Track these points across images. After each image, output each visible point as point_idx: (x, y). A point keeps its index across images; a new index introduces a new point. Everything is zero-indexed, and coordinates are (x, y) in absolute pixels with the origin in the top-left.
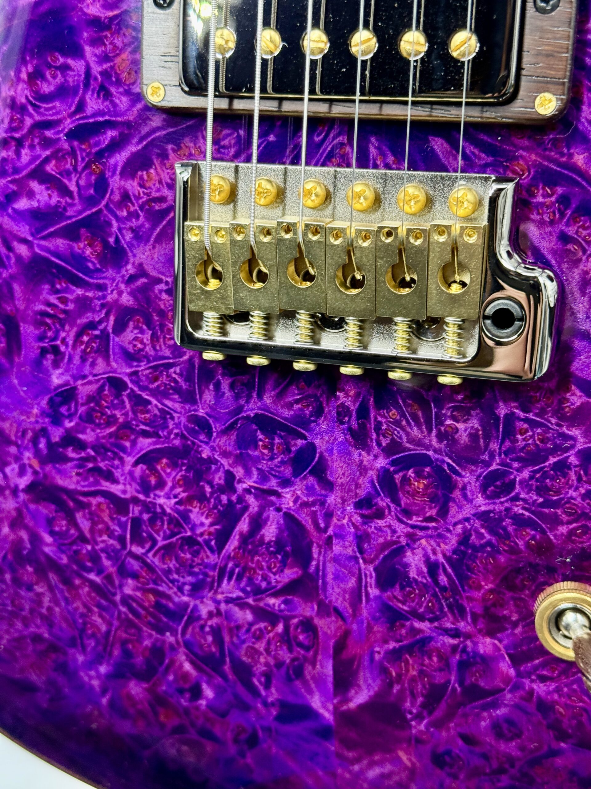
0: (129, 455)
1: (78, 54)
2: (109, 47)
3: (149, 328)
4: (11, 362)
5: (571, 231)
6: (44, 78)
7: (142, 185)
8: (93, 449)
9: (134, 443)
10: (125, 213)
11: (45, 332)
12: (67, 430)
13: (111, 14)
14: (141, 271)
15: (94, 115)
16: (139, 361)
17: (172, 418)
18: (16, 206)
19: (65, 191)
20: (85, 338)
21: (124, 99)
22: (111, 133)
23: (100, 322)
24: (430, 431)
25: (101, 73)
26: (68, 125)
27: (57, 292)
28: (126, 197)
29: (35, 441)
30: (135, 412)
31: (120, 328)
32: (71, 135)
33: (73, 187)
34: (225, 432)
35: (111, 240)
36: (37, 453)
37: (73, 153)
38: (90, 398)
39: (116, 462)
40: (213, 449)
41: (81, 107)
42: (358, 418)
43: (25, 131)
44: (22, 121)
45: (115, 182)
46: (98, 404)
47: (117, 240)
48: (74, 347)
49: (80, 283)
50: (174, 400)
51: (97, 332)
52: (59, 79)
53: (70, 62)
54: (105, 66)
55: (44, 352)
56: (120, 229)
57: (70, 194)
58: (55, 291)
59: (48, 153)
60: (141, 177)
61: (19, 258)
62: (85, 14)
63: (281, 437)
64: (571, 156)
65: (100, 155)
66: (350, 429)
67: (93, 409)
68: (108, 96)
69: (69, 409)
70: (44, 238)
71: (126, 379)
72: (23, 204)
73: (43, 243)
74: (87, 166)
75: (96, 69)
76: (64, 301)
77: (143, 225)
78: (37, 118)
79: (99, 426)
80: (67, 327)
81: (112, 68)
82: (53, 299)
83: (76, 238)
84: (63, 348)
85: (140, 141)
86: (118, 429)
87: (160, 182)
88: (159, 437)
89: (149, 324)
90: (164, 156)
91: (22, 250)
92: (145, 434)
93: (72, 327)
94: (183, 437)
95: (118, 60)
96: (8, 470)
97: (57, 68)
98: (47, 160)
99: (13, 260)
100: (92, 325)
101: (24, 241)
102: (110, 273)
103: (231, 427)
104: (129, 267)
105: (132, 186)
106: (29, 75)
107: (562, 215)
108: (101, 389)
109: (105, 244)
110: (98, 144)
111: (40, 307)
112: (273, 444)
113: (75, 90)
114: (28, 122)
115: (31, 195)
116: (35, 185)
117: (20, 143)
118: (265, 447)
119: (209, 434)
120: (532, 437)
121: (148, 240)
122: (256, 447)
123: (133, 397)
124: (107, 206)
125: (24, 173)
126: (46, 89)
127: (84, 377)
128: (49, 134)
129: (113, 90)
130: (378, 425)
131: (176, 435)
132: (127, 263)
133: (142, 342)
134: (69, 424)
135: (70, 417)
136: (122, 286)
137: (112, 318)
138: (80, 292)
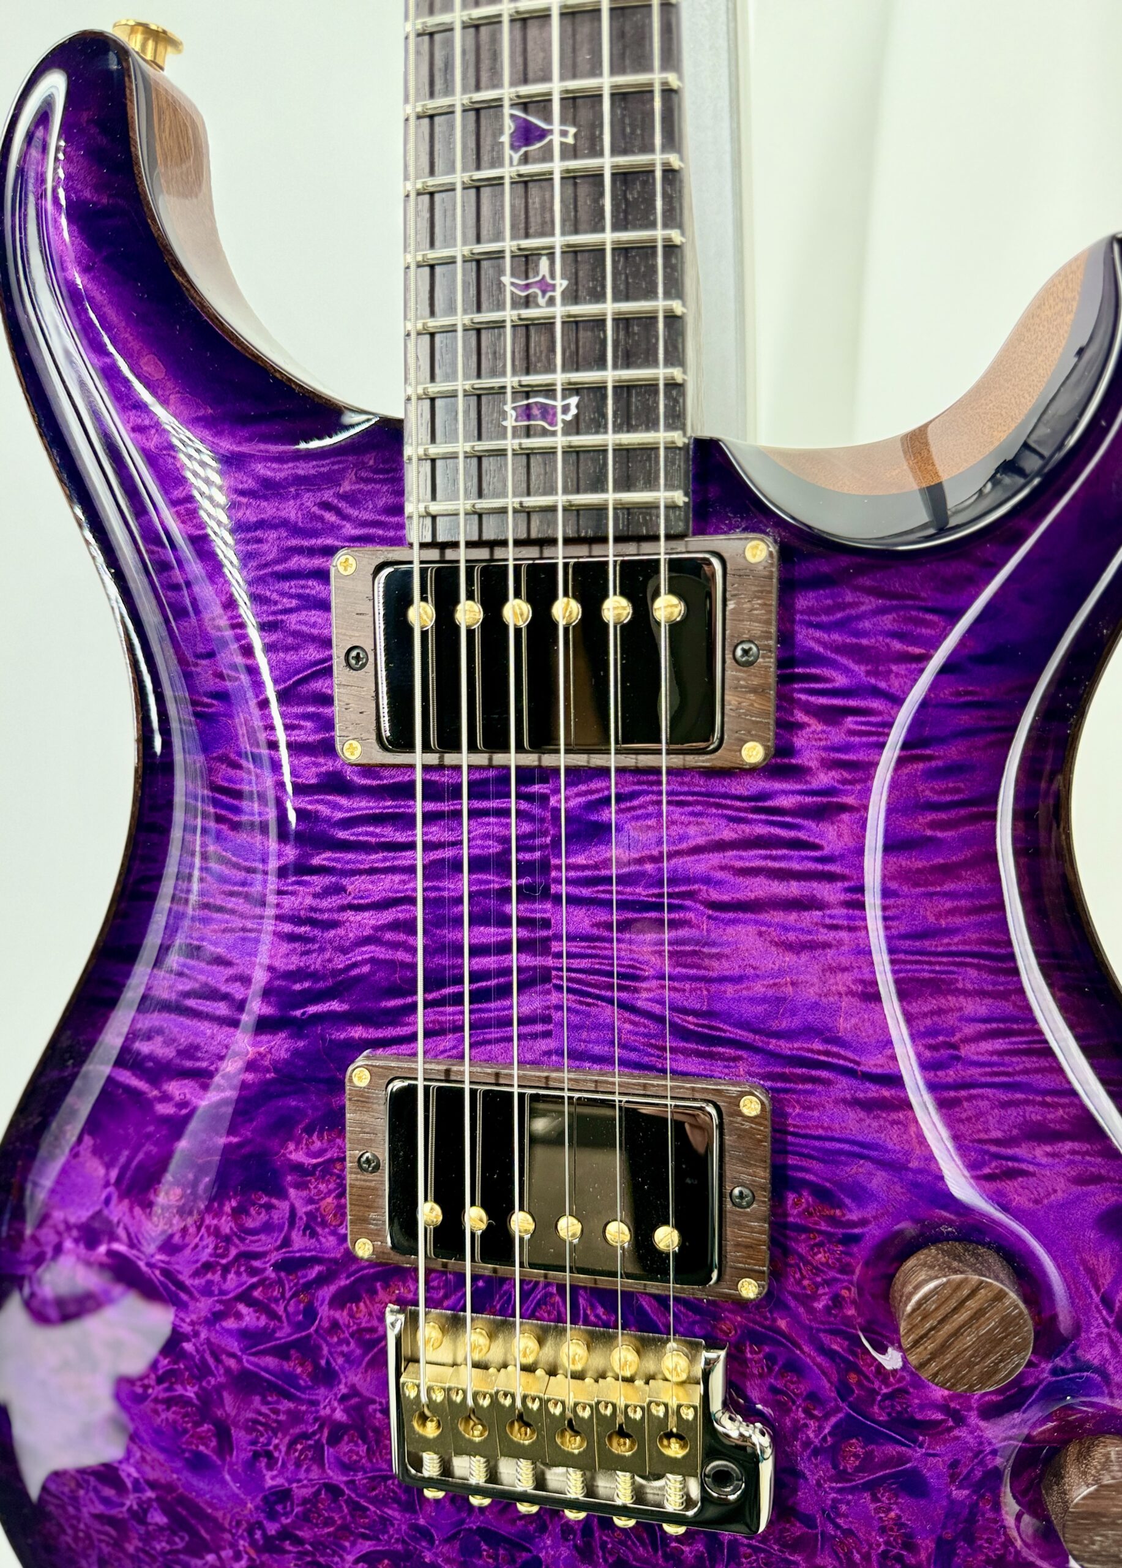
0: (349, 1553)
1: (283, 1195)
2: (314, 1191)
3: (364, 1442)
4: (223, 1460)
5: (779, 1385)
6: (248, 1214)
7: (352, 1315)
8: (311, 1544)
9: (353, 1544)
10: (335, 1339)
11: (257, 1438)
12: (283, 1526)
13: (314, 1161)
14: (354, 1391)
15: (300, 1251)
16: (356, 1471)
17: (393, 1525)
18: (224, 1324)
19: (273, 1315)
20: (299, 1447)
21: (331, 1238)
22: (317, 1269)
23: (314, 1433)
24: (656, 1551)
25: (306, 1213)
26: (275, 1257)
27: (268, 1403)
28: (335, 1325)
29: (250, 1531)
30: (353, 1516)
31: (334, 1440)
32: (277, 1266)
33: (280, 1310)
34: (447, 1540)
35: (323, 1362)
36: (253, 1543)
37: (280, 1282)
38: (305, 1501)
39: (336, 1559)
40: (436, 1555)
41: (287, 1242)
42: (583, 1536)
43: (231, 1258)
44: (227, 1249)
45: (324, 1311)
46: (315, 1505)
47: (328, 1362)
48: (288, 1453)
49: (290, 1397)
50: (394, 1509)
51: (311, 1442)
52: (264, 1217)
53: (274, 1201)
54: (309, 1208)
55: (256, 1455)
56: (330, 1352)
57: (279, 1319)
58: (265, 1402)
59: (255, 1280)
60: (351, 1309)
61: (228, 1370)
62: (290, 1160)
63: (505, 1549)
64: (774, 1320)
65: (308, 1287)
66: (575, 1546)
67: (310, 1510)
68: (314, 1234)
69: (285, 1508)
70: (254, 1354)
71: (342, 1486)
72: (230, 1324)
73: (252, 1358)
74: (295, 1295)
75: (302, 1210)
76: (276, 1412)
77: (352, 1352)
78: (243, 1248)
79: (317, 1525)
80: (280, 1435)
81: (317, 1209)
82: (264, 1409)
83: (286, 1357)
84: (276, 1454)
85: (348, 1277)
86: (337, 1530)
87: (370, 1314)
88: (379, 1540)
89: (365, 1440)
90: (373, 1293)
91: (232, 1363)
92: (365, 1537)
93: (284, 1436)
94: (404, 1542)
95: (323, 1204)
96: (223, 1554)
97: (261, 1206)
98: (254, 1287)
99: (222, 1371)
100: (305, 1436)
101: (232, 1355)
102: (322, 1391)
103: (454, 1537)
104: (342, 1386)
105: (342, 1316)
106: (233, 1209)
107: (770, 1369)
108: (317, 1493)
109: (316, 1365)
110: (305, 1276)
111: (250, 1415)
112: (497, 1555)
113: (280, 1228)
114: (233, 1252)
115: (239, 1316)
116: (242, 1308)
117: (226, 1270)
118: (489, 1556)
119: (431, 1541)
120: (756, 1561)
121: (360, 1364)
122: (481, 1556)
123: (350, 1501)
124: (316, 1331)
125: (231, 1295)
126: (250, 1224)
127: (299, 1481)
128: (257, 1264)
129: (319, 1230)
130: (604, 1545)
131: (397, 1540)
132: (340, 1382)
133: (357, 1454)
134: (286, 1521)
135: (287, 1515)
136: (336, 1404)
137: (326, 1432)
138: (292, 1405)
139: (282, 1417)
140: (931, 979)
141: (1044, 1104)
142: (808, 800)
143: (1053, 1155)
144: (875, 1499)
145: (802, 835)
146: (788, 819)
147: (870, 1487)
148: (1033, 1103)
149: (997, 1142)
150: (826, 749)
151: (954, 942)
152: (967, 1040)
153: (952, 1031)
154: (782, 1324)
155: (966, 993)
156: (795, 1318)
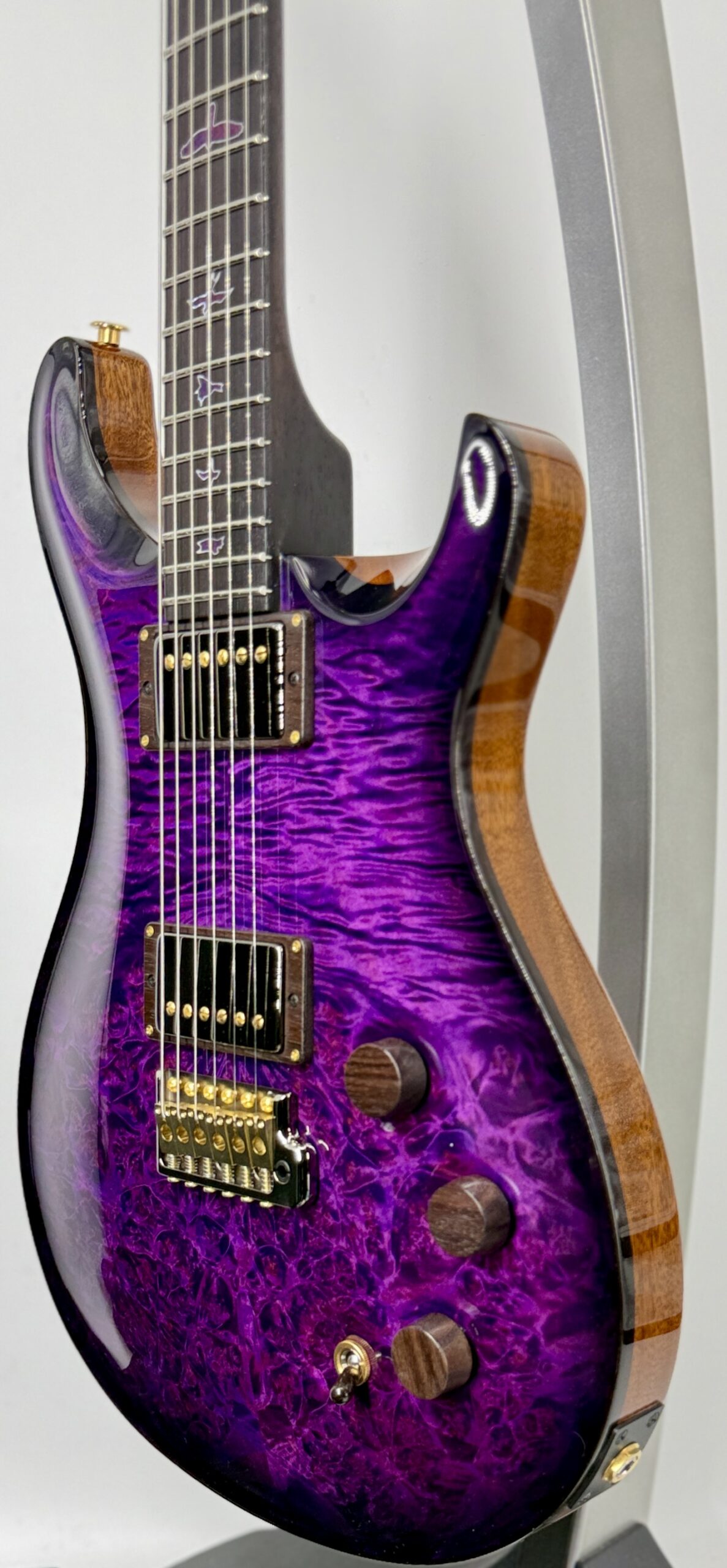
0: (154, 1234)
2: (138, 1002)
6: (114, 1016)
7: (152, 1077)
8: (140, 1229)
9: (156, 1227)
10: (146, 1093)
11: (117, 1157)
12: (129, 1216)
15: (132, 1038)
18: (104, 1083)
25: (135, 1015)
26: (123, 1042)
27: (121, 1134)
28: (146, 1084)
31: (147, 1157)
32: (124, 1048)
33: (126, 1076)
34: (192, 1224)
35: (141, 1107)
37: (125, 1057)
38: (137, 1198)
39: (150, 1238)
40: (187, 1234)
41: (128, 1032)
44: (106, 1038)
45: (142, 1075)
46: (140, 1202)
47: (143, 1107)
48: (129, 1166)
49: (129, 1130)
51: (138, 1159)
52: (119, 1017)
53: (125, 1007)
54: (137, 1012)
55: (117, 1169)
56: (144, 1101)
57: (124, 1080)
59: (115, 1056)
60: (152, 1074)
61: (106, 1113)
62: (129, 983)
63: (214, 1230)
65: (135, 1059)
67: (138, 1205)
69: (129, 1204)
70: (115, 1103)
71: (150, 1188)
72: (106, 1083)
73: (114, 1105)
75: (133, 1013)
78: (112, 1037)
79: (141, 1215)
80: (126, 1155)
81: (139, 1013)
82: (120, 1138)
83: (128, 1104)
84: (125, 1167)
86: (149, 1218)
88: (165, 1224)
91: (107, 1108)
92: (160, 1222)
93: (128, 1155)
94: (175, 1226)
95: (142, 1009)
97: (119, 1011)
99: (104, 1114)
100: (135, 1155)
101: (107, 1104)
102: (141, 1126)
104: (149, 1123)
105: (148, 1078)
106: (109, 1013)
108: (141, 1193)
109: (139, 1109)
110: (134, 1053)
112: (211, 1235)
113: (125, 1023)
115: (109, 1078)
116: (111, 1073)
117: (105, 1050)
118: (208, 1235)
122: (204, 1235)
125: (107, 1066)
126: (115, 1021)
127: (134, 1185)
131: (172, 1224)
132: (148, 1120)
134: (130, 1213)
135: (130, 1208)
136: (147, 1134)
137: (143, 1153)
139: (127, 1143)
140: (387, 877)
141: (447, 959)
143: (451, 991)
144: (363, 1203)
145: (325, 788)
146: (320, 779)
147: (359, 1194)
148: (442, 957)
149: (418, 979)
151: (402, 856)
152: (405, 915)
153: (397, 909)
154: (320, 1084)
155: (406, 886)
156: (323, 1080)
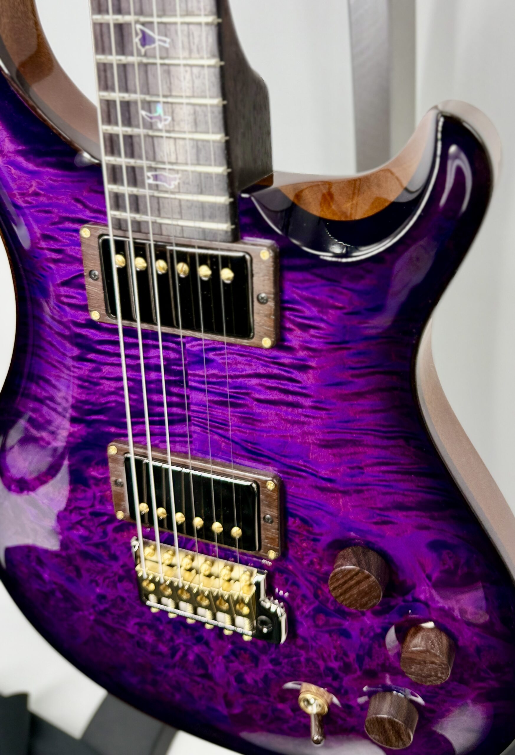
1: (90, 487)
2: (102, 488)
3: (132, 583)
4: (79, 580)
5: (291, 589)
6: (77, 492)
7: (122, 536)
8: (117, 616)
9: (133, 618)
10: (117, 544)
11: (91, 575)
12: (105, 607)
13: (101, 477)
15: (99, 509)
16: (130, 593)
17: (146, 614)
19: (91, 532)
20: (107, 581)
22: (107, 517)
23: (112, 577)
25: (100, 496)
26: (89, 510)
28: (115, 539)
29: (94, 607)
30: (131, 608)
31: (120, 581)
32: (90, 514)
33: (94, 530)
35: (112, 552)
36: (95, 611)
37: (92, 520)
38: (112, 600)
39: (127, 622)
40: (164, 627)
41: (93, 506)
45: (111, 533)
46: (116, 602)
47: (115, 552)
48: (103, 582)
49: (101, 562)
51: (111, 580)
52: (84, 494)
53: (87, 489)
55: (92, 581)
56: (115, 549)
57: (94, 533)
58: (92, 563)
59: (82, 517)
61: (77, 549)
62: (91, 475)
64: (286, 565)
65: (103, 523)
67: (114, 604)
68: (104, 504)
69: (105, 601)
71: (126, 597)
72: (75, 532)
73: (85, 546)
74: (99, 526)
75: (98, 494)
76: (97, 567)
77: (123, 550)
79: (117, 609)
80: (99, 575)
81: (103, 494)
83: (98, 548)
84: (99, 582)
85: (114, 524)
86: (125, 612)
88: (142, 618)
90: (129, 529)
91: (78, 546)
92: (137, 616)
94: (151, 620)
95: (106, 493)
96: (85, 612)
97: (82, 490)
98: (82, 520)
100: (109, 577)
103: (170, 622)
104: (121, 562)
105: (118, 536)
107: (287, 583)
108: (116, 598)
110: (102, 519)
111: (87, 566)
113: (90, 500)
115: (78, 530)
116: (79, 527)
117: (71, 511)
119: (161, 622)
121: (127, 555)
123: (129, 603)
124: (108, 540)
125: (74, 521)
126: (79, 496)
127: (109, 593)
128: (82, 511)
129: (106, 502)
132: (119, 560)
133: (130, 587)
135: (106, 604)
136: (119, 568)
137: (117, 578)
138: (103, 565)
139: (99, 569)
140: (351, 440)
141: (403, 495)
142: (295, 361)
143: (407, 516)
144: (331, 636)
145: (293, 376)
146: (287, 369)
147: (329, 632)
148: (398, 494)
149: (380, 509)
150: (302, 341)
151: (363, 425)
152: (367, 466)
153: (360, 462)
154: (291, 567)
155: (367, 446)
156: (295, 566)
